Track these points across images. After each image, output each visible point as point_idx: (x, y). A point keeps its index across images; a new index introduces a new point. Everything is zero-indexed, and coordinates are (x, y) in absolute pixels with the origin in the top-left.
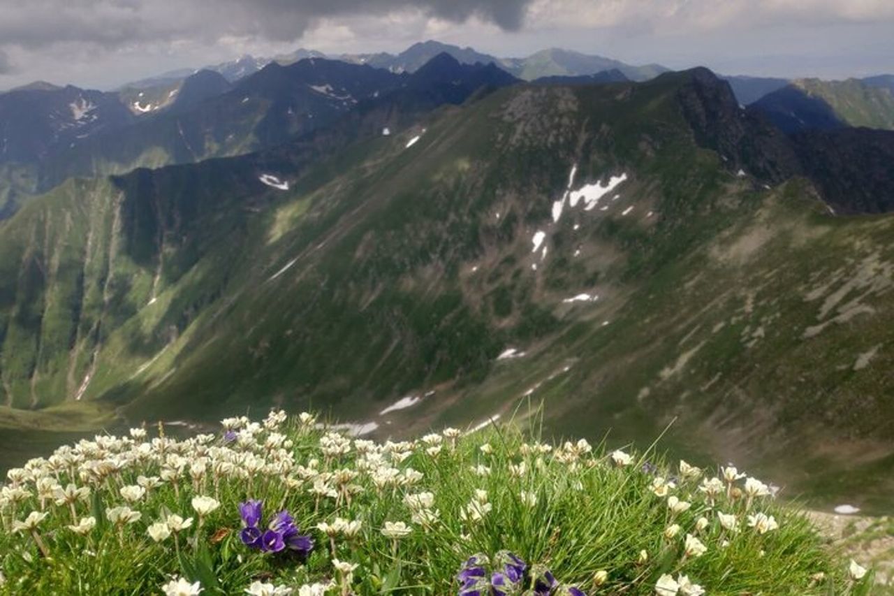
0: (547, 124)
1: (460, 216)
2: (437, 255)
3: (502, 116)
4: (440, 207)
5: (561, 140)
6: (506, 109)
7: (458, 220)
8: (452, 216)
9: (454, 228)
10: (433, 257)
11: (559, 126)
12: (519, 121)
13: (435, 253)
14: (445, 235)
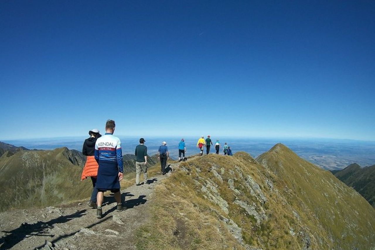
0: (34, 161)
1: (20, 187)
2: (17, 199)
3: (22, 159)
4: (13, 185)
5: (39, 165)
6: (22, 157)
7: (19, 188)
8: (17, 187)
9: (19, 191)
10: (16, 199)
11: (37, 162)
12: (26, 160)
13: (16, 198)
14: (17, 193)
